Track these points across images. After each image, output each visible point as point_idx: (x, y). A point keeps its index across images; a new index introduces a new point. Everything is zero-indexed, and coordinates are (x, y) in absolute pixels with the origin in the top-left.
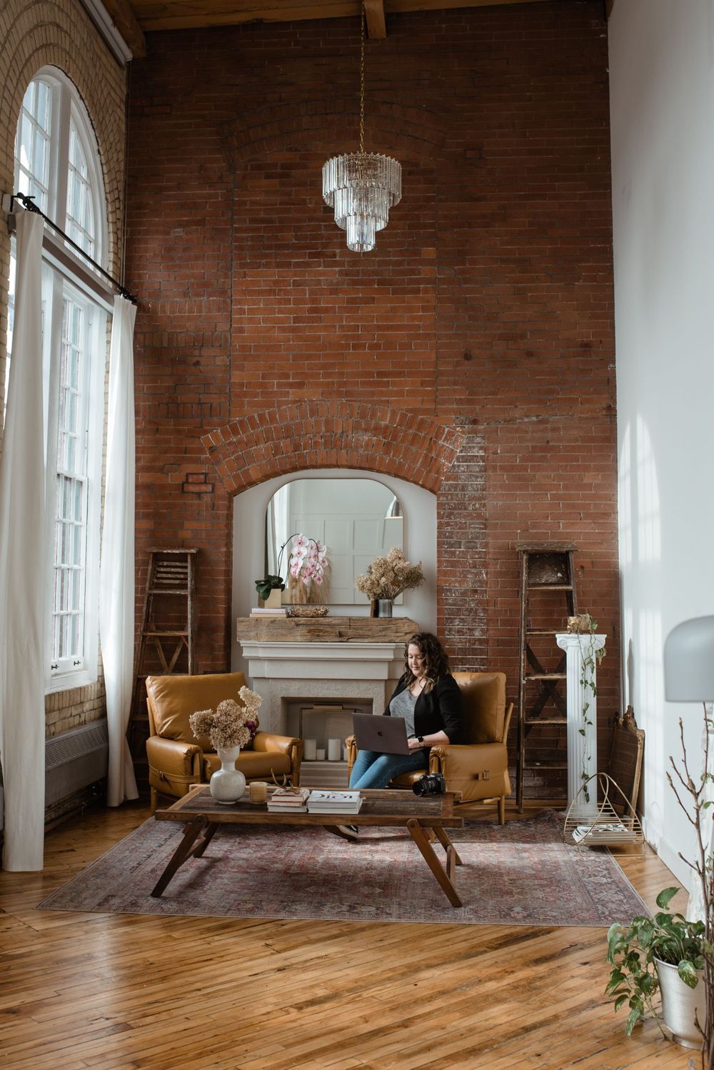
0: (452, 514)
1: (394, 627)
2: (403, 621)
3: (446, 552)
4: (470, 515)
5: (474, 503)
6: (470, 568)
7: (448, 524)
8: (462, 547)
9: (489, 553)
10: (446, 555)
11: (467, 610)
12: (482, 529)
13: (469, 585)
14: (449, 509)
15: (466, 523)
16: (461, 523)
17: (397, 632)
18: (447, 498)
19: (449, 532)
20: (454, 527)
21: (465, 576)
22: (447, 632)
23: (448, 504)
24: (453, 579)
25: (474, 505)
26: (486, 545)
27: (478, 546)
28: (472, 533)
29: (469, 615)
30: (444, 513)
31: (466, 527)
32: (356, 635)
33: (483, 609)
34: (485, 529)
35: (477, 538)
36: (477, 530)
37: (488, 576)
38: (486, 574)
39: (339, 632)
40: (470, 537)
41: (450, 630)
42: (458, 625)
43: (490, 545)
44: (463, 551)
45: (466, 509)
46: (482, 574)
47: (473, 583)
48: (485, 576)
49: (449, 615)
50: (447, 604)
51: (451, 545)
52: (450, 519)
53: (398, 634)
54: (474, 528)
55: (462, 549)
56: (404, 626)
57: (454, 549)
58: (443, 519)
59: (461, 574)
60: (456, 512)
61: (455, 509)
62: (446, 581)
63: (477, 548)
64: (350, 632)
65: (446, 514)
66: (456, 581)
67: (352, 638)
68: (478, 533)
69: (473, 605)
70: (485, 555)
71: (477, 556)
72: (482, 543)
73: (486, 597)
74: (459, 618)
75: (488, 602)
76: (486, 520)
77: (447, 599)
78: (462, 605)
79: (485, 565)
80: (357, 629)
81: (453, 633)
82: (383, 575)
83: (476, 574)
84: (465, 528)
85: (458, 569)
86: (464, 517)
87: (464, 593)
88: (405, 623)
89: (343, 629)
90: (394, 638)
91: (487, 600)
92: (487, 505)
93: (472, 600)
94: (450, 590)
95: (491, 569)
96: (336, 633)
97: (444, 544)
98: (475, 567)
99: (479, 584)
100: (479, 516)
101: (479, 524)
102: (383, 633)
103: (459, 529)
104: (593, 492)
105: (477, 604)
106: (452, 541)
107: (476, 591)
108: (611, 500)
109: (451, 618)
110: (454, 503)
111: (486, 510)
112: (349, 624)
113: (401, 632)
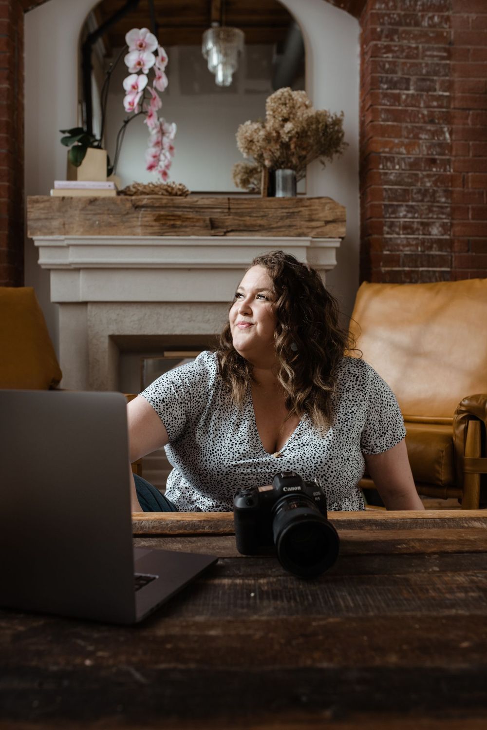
0: (396, 32)
1: (305, 211)
2: (323, 201)
3: (385, 95)
4: (424, 35)
5: (430, 14)
6: (425, 122)
7: (388, 49)
8: (412, 88)
9: (454, 98)
10: (385, 101)
11: (419, 191)
12: (442, 58)
13: (422, 150)
14: (390, 24)
15: (417, 48)
16: (410, 47)
17: (311, 220)
18: (387, 4)
19: (389, 63)
20: (398, 54)
21: (416, 137)
22: (386, 229)
23: (389, 15)
24: (396, 141)
25: (431, 18)
26: (449, 87)
27: (437, 86)
28: (427, 65)
29: (422, 201)
30: (382, 31)
31: (417, 55)
32: (239, 225)
33: (445, 191)
34: (449, 58)
35: (436, 73)
36: (436, 60)
37: (454, 137)
38: (451, 134)
39: (211, 221)
40: (424, 71)
41: (392, 225)
42: (405, 217)
43: (456, 86)
44: (413, 95)
45: (417, 24)
46: (443, 133)
47: (429, 148)
48: (447, 136)
49: (390, 199)
50: (387, 182)
51: (393, 85)
52: (392, 40)
53: (314, 224)
54: (432, 57)
55: (411, 92)
56: (323, 210)
57: (397, 91)
58: (379, 39)
59: (409, 133)
60: (401, 29)
61: (399, 24)
62: (385, 144)
63: (435, 90)
64: (230, 220)
65: (385, 32)
66: (402, 144)
67: (232, 231)
68: (438, 65)
69: (428, 184)
70: (449, 102)
71: (435, 104)
72: (443, 82)
73: (451, 171)
74: (407, 206)
75: (452, 179)
76: (450, 43)
77: (386, 174)
78: (411, 184)
79: (448, 119)
80: (241, 215)
81: (397, 230)
82: (285, 120)
83: (434, 134)
84: (416, 57)
85: (404, 125)
86: (415, 38)
87: (414, 165)
88: (326, 204)
89: (217, 214)
90: (306, 231)
91: (452, 176)
92: (452, 19)
93: (428, 176)
94: (391, 159)
95: (458, 126)
96: (205, 221)
97: (381, 82)
98: (432, 122)
99: (438, 150)
100: (439, 37)
101: (439, 50)
102: (287, 222)
103: (407, 57)
105: (435, 183)
106: (395, 77)
107: (433, 161)
109: (392, 205)
110: (399, 15)
111: (450, 27)
112: (227, 207)
113: (317, 220)
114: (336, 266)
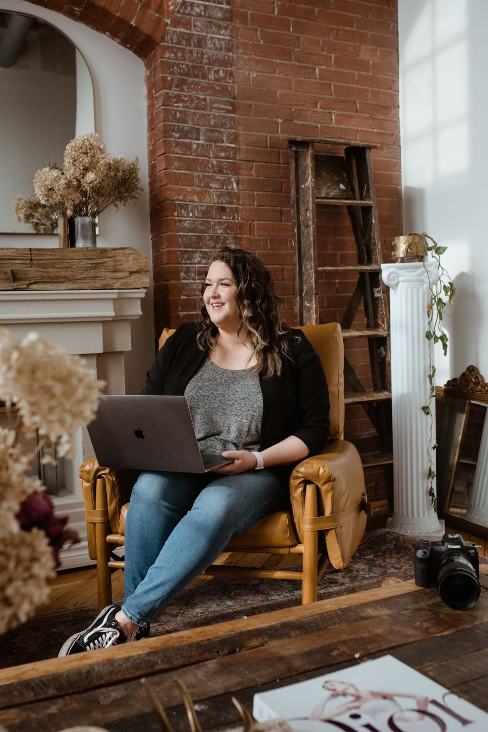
0: (185, 82)
1: (109, 262)
2: (127, 251)
3: (178, 144)
4: (211, 87)
5: (216, 68)
6: (214, 172)
7: (179, 99)
8: (202, 138)
9: (239, 150)
10: (177, 150)
11: (211, 238)
12: (228, 111)
13: (212, 199)
14: (180, 74)
15: (205, 100)
16: (198, 99)
17: (116, 271)
18: (176, 55)
19: (180, 112)
20: (188, 104)
21: (207, 186)
22: (182, 274)
23: (178, 65)
24: (189, 189)
25: (217, 72)
26: (235, 139)
27: (224, 138)
28: (214, 117)
29: (214, 247)
30: (172, 80)
31: (206, 106)
32: (43, 277)
33: (235, 238)
34: (233, 112)
35: (223, 125)
36: (222, 113)
37: (240, 186)
38: (238, 184)
39: (12, 272)
40: (212, 123)
41: (188, 270)
42: (199, 263)
43: (241, 138)
44: (203, 145)
45: (204, 77)
46: (231, 183)
47: (219, 197)
48: (235, 186)
49: (186, 246)
50: (183, 229)
51: (185, 134)
52: (182, 90)
53: (118, 275)
54: (218, 110)
55: (201, 142)
56: (127, 261)
57: (189, 141)
58: (170, 89)
59: (200, 182)
60: (190, 80)
61: (188, 74)
62: (179, 192)
63: (223, 142)
64: (33, 272)
65: (175, 82)
66: (194, 192)
67: (35, 283)
68: (224, 117)
69: (220, 232)
70: (235, 154)
71: (223, 154)
72: (229, 134)
73: (239, 220)
74: (201, 252)
75: (240, 226)
76: (234, 98)
77: (181, 221)
78: (204, 231)
79: (235, 169)
80: (44, 266)
81: (193, 275)
82: (86, 170)
83: (223, 183)
84: (205, 109)
85: (196, 174)
86: (203, 89)
87: (206, 213)
88: (130, 254)
89: (18, 266)
90: (111, 282)
91: (240, 224)
92: (235, 75)
93: (219, 223)
94: (185, 206)
95: (244, 177)
96: (6, 273)
97: (173, 131)
98: (220, 171)
99: (227, 199)
100: (224, 91)
101: (225, 103)
102: (92, 273)
103: (196, 108)
104: (371, 74)
105: (225, 230)
106: (187, 126)
107: (223, 209)
108: (390, 89)
109: (188, 251)
110: (187, 65)
111: (234, 82)
112: (30, 258)
113: (122, 271)
114: (141, 317)
